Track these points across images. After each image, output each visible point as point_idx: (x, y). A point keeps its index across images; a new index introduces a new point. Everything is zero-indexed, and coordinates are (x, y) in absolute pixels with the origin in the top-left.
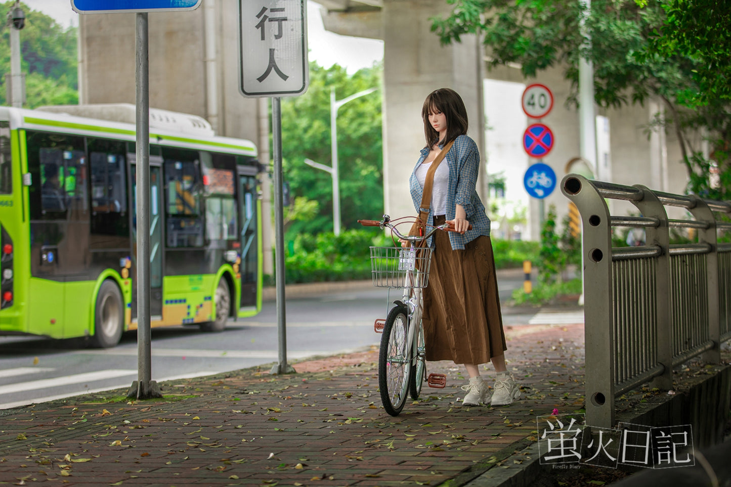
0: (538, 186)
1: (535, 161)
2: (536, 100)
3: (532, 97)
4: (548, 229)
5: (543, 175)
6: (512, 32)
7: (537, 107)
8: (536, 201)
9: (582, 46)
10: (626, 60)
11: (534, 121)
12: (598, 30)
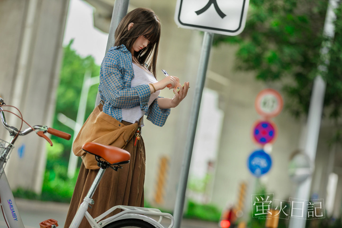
0: (258, 166)
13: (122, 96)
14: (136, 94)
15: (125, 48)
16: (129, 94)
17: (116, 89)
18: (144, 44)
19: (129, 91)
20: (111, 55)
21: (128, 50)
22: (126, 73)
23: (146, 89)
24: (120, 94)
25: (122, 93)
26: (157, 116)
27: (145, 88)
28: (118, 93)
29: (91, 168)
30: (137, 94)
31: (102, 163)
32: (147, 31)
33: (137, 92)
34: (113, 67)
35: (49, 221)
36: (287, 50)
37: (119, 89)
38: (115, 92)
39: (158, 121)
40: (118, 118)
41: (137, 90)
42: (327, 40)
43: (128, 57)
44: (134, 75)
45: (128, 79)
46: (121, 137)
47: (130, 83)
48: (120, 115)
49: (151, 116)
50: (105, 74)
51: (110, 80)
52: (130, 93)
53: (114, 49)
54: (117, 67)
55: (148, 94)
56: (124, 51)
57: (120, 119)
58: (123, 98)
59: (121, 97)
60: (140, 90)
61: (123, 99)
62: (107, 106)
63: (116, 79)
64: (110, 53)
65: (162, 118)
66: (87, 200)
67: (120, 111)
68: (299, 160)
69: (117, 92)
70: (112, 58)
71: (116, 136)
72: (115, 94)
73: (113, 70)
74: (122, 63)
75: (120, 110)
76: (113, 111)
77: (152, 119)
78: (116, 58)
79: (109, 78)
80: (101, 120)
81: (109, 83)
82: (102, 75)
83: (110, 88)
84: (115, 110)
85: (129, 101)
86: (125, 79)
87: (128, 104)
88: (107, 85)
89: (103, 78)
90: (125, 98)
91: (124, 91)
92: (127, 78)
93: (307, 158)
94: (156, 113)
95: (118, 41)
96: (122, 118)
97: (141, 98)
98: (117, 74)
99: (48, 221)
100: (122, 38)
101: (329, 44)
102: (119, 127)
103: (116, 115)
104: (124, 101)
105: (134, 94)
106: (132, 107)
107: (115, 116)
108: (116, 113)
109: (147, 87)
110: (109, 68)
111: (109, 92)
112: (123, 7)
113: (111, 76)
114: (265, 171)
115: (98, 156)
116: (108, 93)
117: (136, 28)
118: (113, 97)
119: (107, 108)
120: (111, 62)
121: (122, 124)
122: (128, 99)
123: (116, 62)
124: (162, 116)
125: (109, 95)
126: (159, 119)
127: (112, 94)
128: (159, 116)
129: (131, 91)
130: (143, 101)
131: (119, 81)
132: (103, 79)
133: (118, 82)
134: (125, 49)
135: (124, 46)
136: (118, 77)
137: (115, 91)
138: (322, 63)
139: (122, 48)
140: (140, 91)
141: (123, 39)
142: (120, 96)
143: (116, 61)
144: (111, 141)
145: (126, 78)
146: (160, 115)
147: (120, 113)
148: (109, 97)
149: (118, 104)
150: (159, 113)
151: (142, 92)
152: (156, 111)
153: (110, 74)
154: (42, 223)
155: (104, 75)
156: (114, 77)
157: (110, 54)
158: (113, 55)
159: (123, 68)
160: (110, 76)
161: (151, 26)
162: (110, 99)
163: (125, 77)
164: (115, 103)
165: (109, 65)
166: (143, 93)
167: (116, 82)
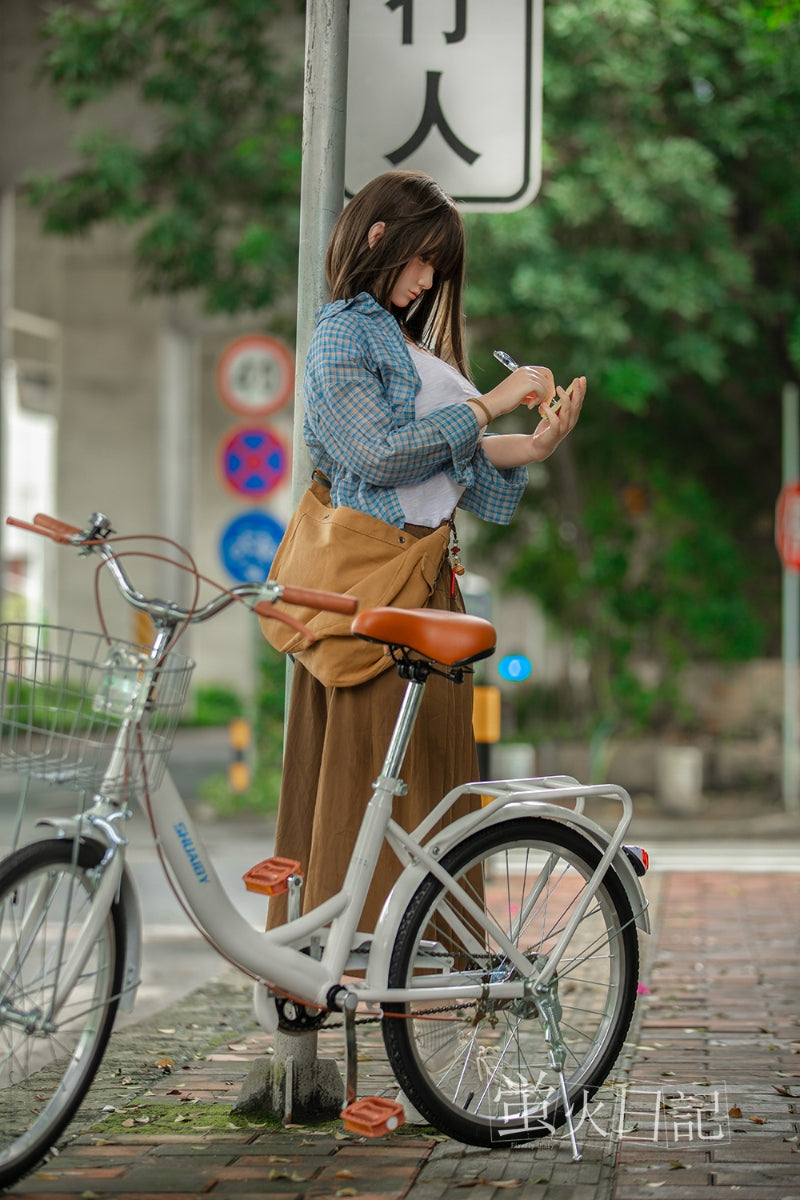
1: (246, 504)
13: (400, 452)
14: (437, 436)
15: (370, 302)
16: (418, 440)
17: (374, 430)
18: (421, 282)
19: (416, 433)
20: (339, 330)
21: (381, 308)
22: (392, 378)
23: (465, 417)
24: (393, 446)
25: (398, 441)
26: (492, 493)
27: (460, 416)
28: (385, 441)
29: (343, 682)
30: (442, 437)
31: (415, 667)
32: (431, 241)
33: (440, 432)
34: (351, 366)
35: (269, 865)
37: (384, 431)
38: (375, 442)
39: (496, 509)
40: (392, 519)
41: (438, 425)
43: (387, 329)
44: (419, 379)
45: (403, 396)
46: (417, 575)
47: (413, 406)
48: (396, 509)
49: (472, 496)
50: (330, 389)
51: (350, 406)
52: (420, 438)
53: (340, 310)
54: (365, 362)
55: (473, 434)
56: (369, 311)
57: (397, 520)
58: (402, 455)
59: (396, 455)
60: (449, 423)
61: (402, 460)
62: (349, 487)
63: (368, 399)
64: (332, 324)
65: (508, 498)
66: (386, 786)
67: (392, 498)
69: (379, 441)
70: (344, 337)
71: (404, 576)
72: (376, 446)
73: (352, 375)
74: (378, 348)
75: (390, 493)
76: (369, 501)
77: (475, 505)
78: (355, 337)
79: (345, 401)
80: (343, 532)
81: (349, 417)
82: (321, 395)
83: (354, 431)
84: (375, 496)
85: (421, 462)
86: (392, 397)
87: (415, 472)
88: (343, 422)
89: (325, 403)
90: (410, 455)
91: (404, 435)
92: (399, 392)
94: (486, 485)
95: (343, 284)
96: (403, 517)
97: (457, 447)
98: (369, 386)
99: (266, 867)
100: (356, 272)
102: (402, 545)
103: (384, 509)
104: (405, 463)
105: (431, 437)
106: (423, 480)
107: (380, 515)
108: (381, 504)
109: (465, 413)
110: (341, 371)
111: (354, 444)
112: (333, 177)
113: (351, 395)
116: (349, 448)
117: (397, 236)
118: (371, 457)
119: (349, 493)
120: (342, 351)
121: (406, 536)
122: (416, 457)
123: (357, 349)
124: (508, 492)
125: (354, 454)
126: (498, 502)
127: (367, 448)
128: (497, 492)
129: (422, 432)
130: (460, 454)
131: (377, 405)
132: (328, 406)
133: (377, 409)
134: (372, 305)
135: (368, 295)
136: (374, 395)
137: (374, 439)
139: (359, 302)
140: (449, 428)
141: (360, 274)
142: (394, 452)
143: (359, 346)
144: (391, 593)
145: (395, 394)
146: (501, 490)
147: (394, 503)
148: (355, 458)
149: (387, 475)
150: (498, 484)
151: (453, 428)
152: (485, 480)
153: (347, 390)
154: (249, 875)
155: (330, 395)
156: (362, 396)
157: (332, 329)
158: (344, 328)
159: (385, 365)
160: (346, 395)
161: (439, 224)
162: (361, 463)
163: (393, 390)
164: (376, 475)
165: (338, 362)
166: (459, 431)
167: (371, 411)
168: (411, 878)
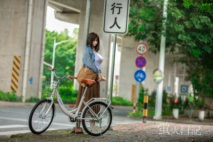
0: (139, 78)
1: (139, 69)
2: (141, 48)
3: (140, 47)
4: (141, 93)
5: (141, 74)
6: (135, 26)
7: (142, 51)
8: (138, 83)
9: (163, 32)
10: (178, 38)
11: (140, 56)
12: (170, 27)
15: (89, 46)
31: (87, 85)
36: (147, 25)
42: (164, 19)
66: (83, 97)
68: (157, 73)
93: (160, 71)
101: (165, 21)
114: (143, 80)
115: (85, 83)
138: (164, 29)
168: (86, 107)
